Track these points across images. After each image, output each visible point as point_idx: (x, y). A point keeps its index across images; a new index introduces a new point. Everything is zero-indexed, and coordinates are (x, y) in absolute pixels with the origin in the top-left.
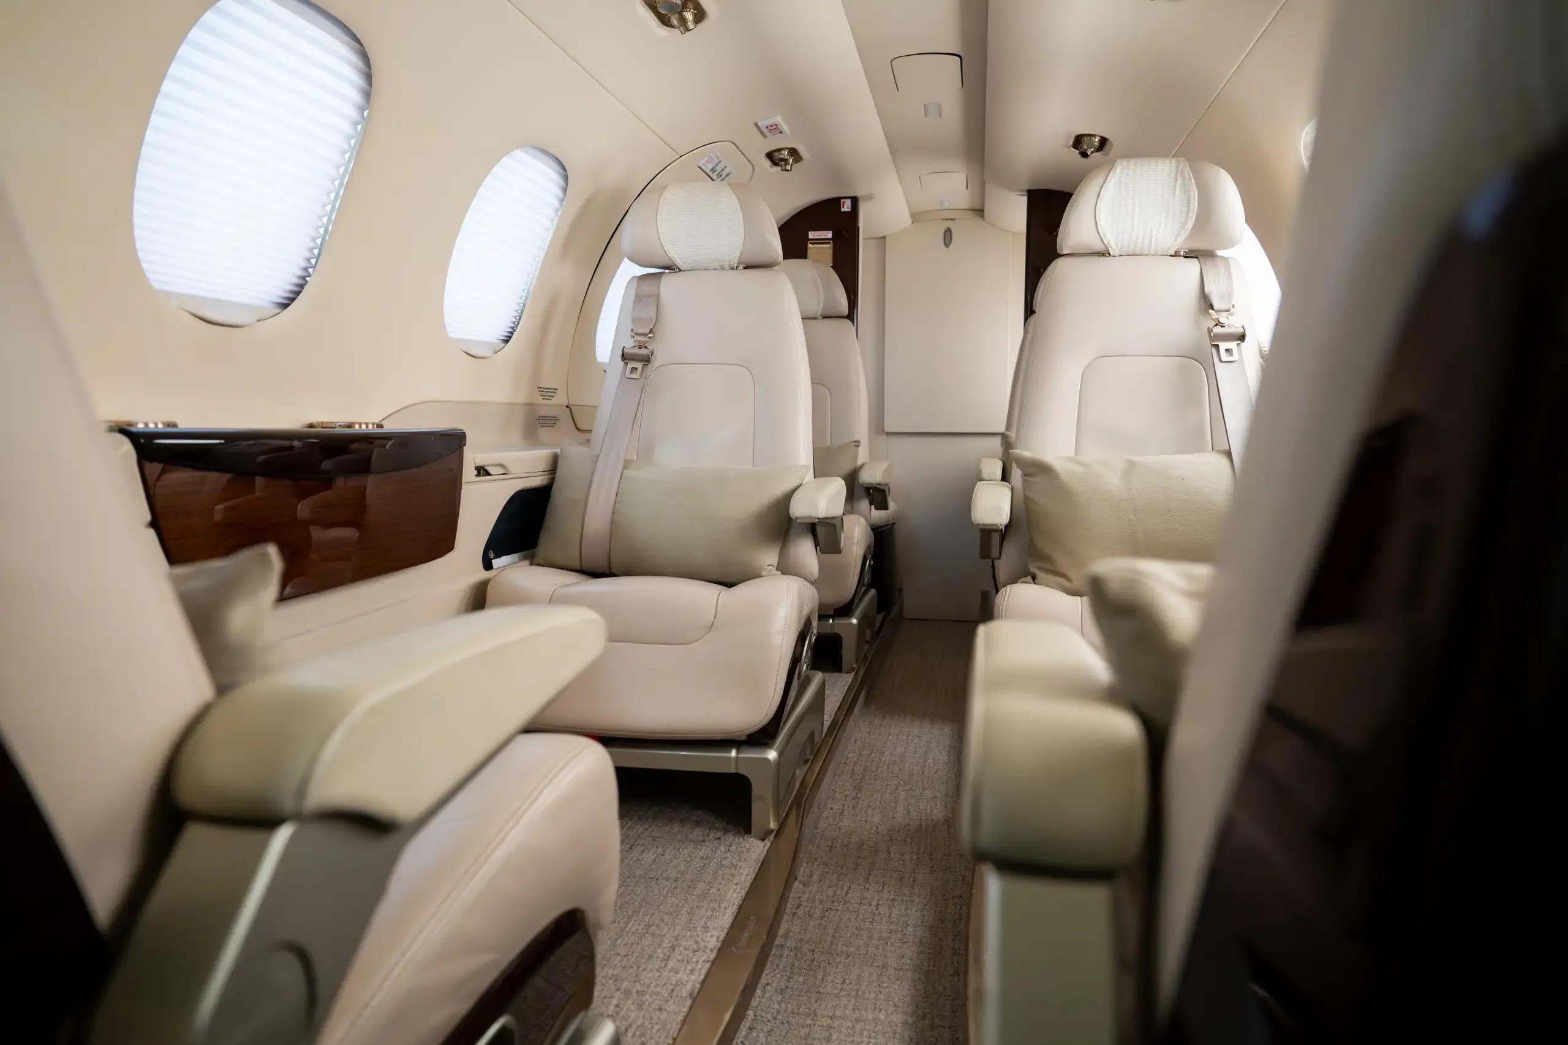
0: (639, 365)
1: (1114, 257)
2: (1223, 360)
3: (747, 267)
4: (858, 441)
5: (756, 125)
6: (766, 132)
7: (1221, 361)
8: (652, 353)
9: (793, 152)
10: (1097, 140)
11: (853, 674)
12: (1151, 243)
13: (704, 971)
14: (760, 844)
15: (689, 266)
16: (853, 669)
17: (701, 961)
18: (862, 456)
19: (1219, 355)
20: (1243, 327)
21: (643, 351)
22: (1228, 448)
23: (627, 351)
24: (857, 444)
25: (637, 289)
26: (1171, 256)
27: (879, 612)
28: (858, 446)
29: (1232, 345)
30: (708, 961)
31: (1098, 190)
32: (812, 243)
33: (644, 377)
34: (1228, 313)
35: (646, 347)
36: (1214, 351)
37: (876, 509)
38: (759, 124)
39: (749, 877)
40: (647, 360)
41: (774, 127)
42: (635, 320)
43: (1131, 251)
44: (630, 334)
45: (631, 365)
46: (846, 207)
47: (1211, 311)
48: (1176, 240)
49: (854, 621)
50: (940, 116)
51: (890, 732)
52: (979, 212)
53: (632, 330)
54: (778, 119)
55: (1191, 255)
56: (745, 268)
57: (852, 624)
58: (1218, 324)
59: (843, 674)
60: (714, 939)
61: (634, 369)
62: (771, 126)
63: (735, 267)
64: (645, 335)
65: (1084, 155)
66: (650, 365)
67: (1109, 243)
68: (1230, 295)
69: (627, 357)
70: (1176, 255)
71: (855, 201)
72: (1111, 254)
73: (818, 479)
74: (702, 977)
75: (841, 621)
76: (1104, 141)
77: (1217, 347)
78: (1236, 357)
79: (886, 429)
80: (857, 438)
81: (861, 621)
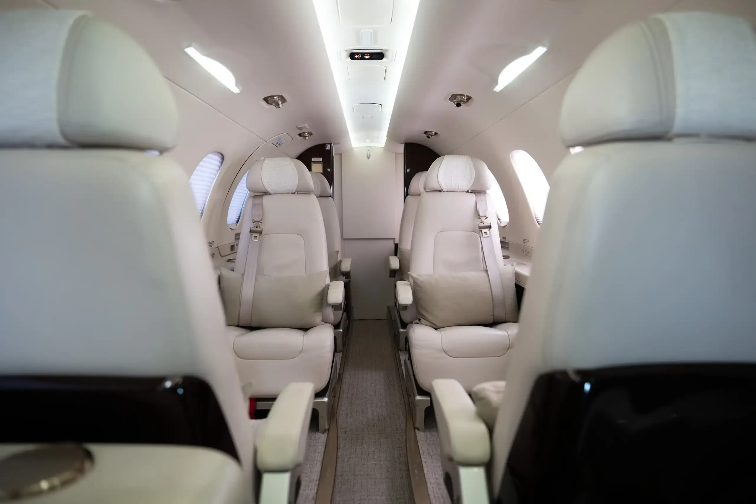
0: (257, 235)
1: (445, 192)
2: (484, 237)
4: (338, 251)
8: (263, 230)
10: (433, 133)
11: (341, 353)
12: (458, 187)
13: (316, 489)
14: (323, 435)
15: (274, 192)
17: (313, 485)
19: (483, 235)
20: (490, 223)
22: (486, 269)
23: (252, 229)
24: (338, 252)
25: (253, 202)
26: (466, 192)
27: (348, 320)
28: (338, 253)
29: (487, 230)
30: (316, 485)
31: (438, 167)
32: (314, 163)
33: (260, 240)
34: (485, 218)
35: (260, 228)
36: (480, 233)
37: (346, 278)
38: (297, 126)
39: (322, 450)
40: (260, 233)
41: (303, 127)
42: (254, 216)
43: (452, 190)
45: (254, 235)
46: (328, 147)
47: (479, 217)
48: (467, 187)
49: (341, 330)
53: (253, 220)
55: (473, 192)
56: (298, 193)
57: (341, 332)
58: (482, 222)
60: (316, 476)
61: (255, 237)
63: (294, 193)
64: (258, 222)
65: (428, 137)
66: (262, 235)
67: (443, 187)
68: (486, 211)
69: (252, 232)
70: (467, 192)
71: (331, 145)
72: (444, 191)
73: (333, 283)
74: (315, 491)
75: (339, 330)
76: (436, 135)
77: (482, 231)
78: (488, 235)
79: (344, 238)
80: (337, 250)
81: (344, 330)
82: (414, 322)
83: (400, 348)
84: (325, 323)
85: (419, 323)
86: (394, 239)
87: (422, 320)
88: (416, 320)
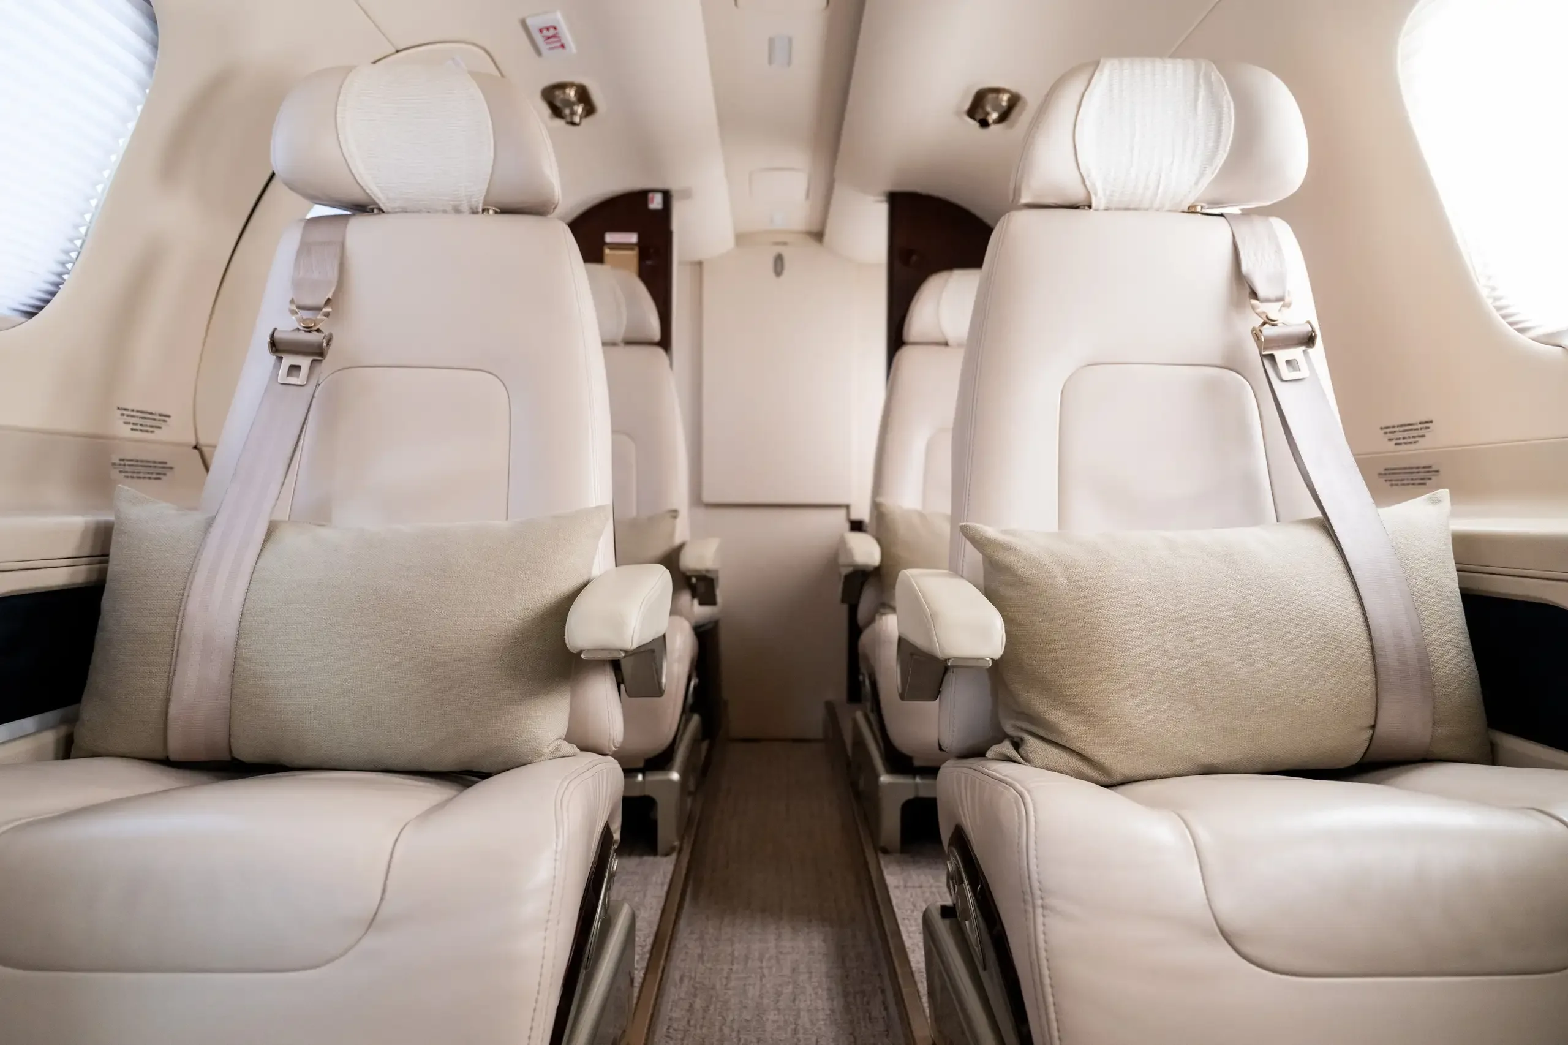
0: (305, 362)
1: (1100, 210)
2: (1285, 379)
3: (504, 211)
4: (676, 511)
5: (523, 23)
6: (539, 39)
7: (1282, 380)
8: (329, 340)
9: (584, 95)
10: (1005, 98)
11: (674, 856)
15: (396, 204)
16: (673, 849)
18: (681, 532)
19: (1277, 371)
20: (1308, 322)
21: (314, 337)
23: (283, 337)
24: (675, 514)
25: (303, 235)
26: (1183, 212)
27: (703, 739)
28: (675, 517)
29: (1296, 353)
31: (1078, 98)
32: (611, 249)
33: (313, 382)
34: (1281, 303)
35: (318, 330)
36: (1267, 363)
37: (701, 603)
38: (529, 22)
40: (318, 353)
41: (552, 32)
42: (297, 284)
43: (1125, 202)
44: (288, 306)
45: (288, 360)
46: (656, 203)
47: (1254, 302)
48: (1196, 183)
49: (675, 776)
50: (789, 63)
51: (732, 954)
52: (818, 236)
53: (292, 302)
54: (559, 18)
55: (1215, 212)
56: (496, 212)
57: (671, 782)
58: (1269, 321)
59: (659, 859)
61: (294, 369)
62: (548, 29)
63: (480, 210)
64: (318, 309)
65: (984, 124)
66: (324, 361)
67: (1094, 185)
68: (1280, 275)
69: (280, 347)
70: (1193, 210)
71: (667, 195)
72: (1095, 206)
73: (623, 569)
75: (656, 777)
76: (1015, 100)
77: (1272, 357)
78: (1304, 372)
79: (707, 498)
80: (674, 507)
81: (684, 775)
82: (989, 754)
83: (882, 844)
84: (583, 749)
85: (1018, 758)
86: (847, 507)
87: (1033, 745)
88: (1000, 741)
